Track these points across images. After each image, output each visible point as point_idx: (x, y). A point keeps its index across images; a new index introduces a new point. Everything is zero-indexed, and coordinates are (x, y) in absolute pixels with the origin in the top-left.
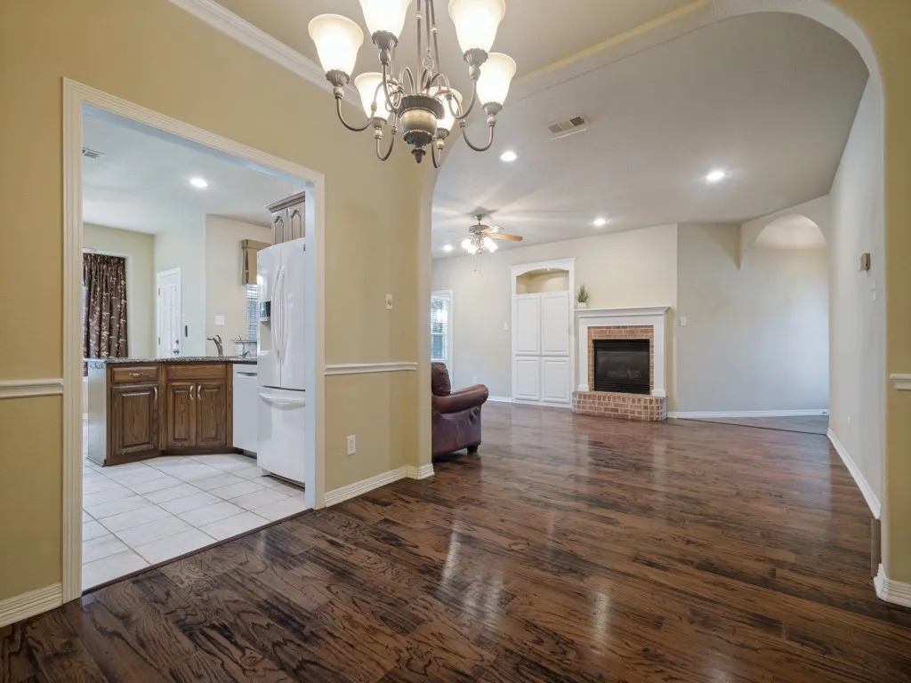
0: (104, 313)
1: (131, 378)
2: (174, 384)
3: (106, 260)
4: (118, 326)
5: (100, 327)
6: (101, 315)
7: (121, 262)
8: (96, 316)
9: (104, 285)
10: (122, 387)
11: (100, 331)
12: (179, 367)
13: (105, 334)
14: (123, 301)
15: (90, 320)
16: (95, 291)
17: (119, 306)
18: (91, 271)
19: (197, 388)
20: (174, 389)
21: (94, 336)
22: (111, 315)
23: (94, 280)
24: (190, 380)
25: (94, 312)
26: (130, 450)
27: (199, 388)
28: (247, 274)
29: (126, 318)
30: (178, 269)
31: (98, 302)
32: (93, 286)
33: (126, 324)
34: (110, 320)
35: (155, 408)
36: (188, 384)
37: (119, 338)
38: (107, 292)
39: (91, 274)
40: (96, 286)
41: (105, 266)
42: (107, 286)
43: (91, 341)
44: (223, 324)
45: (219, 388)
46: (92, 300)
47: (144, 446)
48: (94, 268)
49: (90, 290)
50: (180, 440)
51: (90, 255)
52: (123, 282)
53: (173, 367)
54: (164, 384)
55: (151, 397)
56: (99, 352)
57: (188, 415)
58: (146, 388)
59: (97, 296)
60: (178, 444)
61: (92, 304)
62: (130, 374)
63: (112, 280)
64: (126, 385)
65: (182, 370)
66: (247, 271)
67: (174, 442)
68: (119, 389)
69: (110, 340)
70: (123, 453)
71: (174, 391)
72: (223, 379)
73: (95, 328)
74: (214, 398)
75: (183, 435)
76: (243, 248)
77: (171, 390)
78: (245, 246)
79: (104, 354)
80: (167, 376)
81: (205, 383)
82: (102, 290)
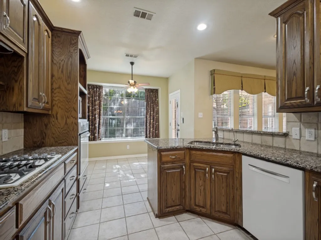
0: (152, 113)
1: (171, 160)
2: (195, 164)
3: (152, 91)
4: (156, 117)
5: (150, 118)
6: (150, 113)
7: (156, 91)
8: (149, 114)
9: (151, 101)
11: (150, 120)
12: (199, 153)
13: (152, 121)
14: (157, 107)
15: (147, 115)
16: (149, 104)
17: (156, 109)
18: (147, 96)
19: (211, 171)
20: (195, 168)
21: (148, 122)
22: (154, 113)
23: (148, 99)
24: (206, 163)
25: (148, 112)
26: (170, 209)
27: (213, 170)
28: (215, 88)
29: (158, 114)
30: (179, 91)
33: (158, 117)
34: (153, 115)
35: (184, 180)
36: (205, 166)
37: (156, 122)
38: (152, 104)
40: (149, 102)
41: (152, 93)
43: (147, 124)
44: (202, 117)
45: (228, 173)
46: (148, 107)
47: (178, 207)
48: (148, 94)
49: (147, 103)
50: (199, 206)
51: (147, 89)
52: (157, 100)
53: (194, 152)
54: (188, 164)
55: (181, 172)
56: (150, 128)
57: (204, 189)
58: (179, 166)
59: (149, 106)
60: (198, 209)
61: (148, 109)
62: (170, 156)
63: (154, 99)
64: (167, 164)
65: (201, 155)
66: (214, 87)
67: (195, 207)
68: (165, 167)
69: (153, 124)
70: (167, 211)
71: (195, 169)
72: (232, 166)
73: (149, 119)
74: (224, 180)
75: (201, 204)
76: (211, 75)
77: (193, 168)
78: (213, 73)
79: (152, 129)
80: (190, 158)
81: (218, 167)
82: (151, 103)
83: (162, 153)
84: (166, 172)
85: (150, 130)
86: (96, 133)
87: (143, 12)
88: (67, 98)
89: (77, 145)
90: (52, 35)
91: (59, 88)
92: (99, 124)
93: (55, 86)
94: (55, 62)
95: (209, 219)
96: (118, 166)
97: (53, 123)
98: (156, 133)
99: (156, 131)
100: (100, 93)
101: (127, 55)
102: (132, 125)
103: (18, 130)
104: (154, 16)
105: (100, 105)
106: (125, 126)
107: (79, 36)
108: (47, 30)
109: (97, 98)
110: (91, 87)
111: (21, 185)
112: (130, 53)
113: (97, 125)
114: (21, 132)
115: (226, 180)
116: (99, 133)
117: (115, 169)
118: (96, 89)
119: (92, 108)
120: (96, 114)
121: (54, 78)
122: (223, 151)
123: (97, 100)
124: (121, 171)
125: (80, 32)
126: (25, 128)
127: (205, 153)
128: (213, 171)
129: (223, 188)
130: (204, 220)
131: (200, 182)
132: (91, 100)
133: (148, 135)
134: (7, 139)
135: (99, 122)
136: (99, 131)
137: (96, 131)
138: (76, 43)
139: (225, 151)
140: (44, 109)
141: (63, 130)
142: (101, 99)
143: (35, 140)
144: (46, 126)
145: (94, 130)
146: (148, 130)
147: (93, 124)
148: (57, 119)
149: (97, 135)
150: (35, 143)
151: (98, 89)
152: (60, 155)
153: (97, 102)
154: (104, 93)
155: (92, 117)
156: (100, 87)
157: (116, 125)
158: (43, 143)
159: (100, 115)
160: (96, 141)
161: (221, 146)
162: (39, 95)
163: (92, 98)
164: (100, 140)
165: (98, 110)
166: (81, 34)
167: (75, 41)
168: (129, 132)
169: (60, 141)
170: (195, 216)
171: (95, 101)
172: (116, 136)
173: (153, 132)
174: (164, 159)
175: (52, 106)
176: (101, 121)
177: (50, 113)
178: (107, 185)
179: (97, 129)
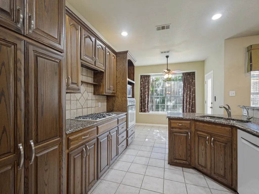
0: (188, 92)
1: (178, 126)
2: (199, 133)
3: (189, 74)
4: (192, 96)
6: (187, 93)
8: (186, 93)
9: (188, 83)
10: (175, 130)
11: (187, 98)
12: (201, 124)
13: (188, 99)
14: (194, 87)
15: (184, 95)
16: (186, 85)
17: (193, 89)
18: (185, 78)
19: (211, 139)
21: (185, 100)
22: (190, 93)
23: (185, 81)
24: (207, 133)
25: (185, 92)
26: (178, 160)
30: (212, 71)
31: (186, 89)
32: (185, 83)
33: (195, 95)
34: (190, 94)
35: (190, 143)
37: (192, 101)
38: (189, 85)
39: (185, 79)
41: (189, 76)
42: (189, 83)
43: (184, 101)
44: (234, 95)
45: (226, 143)
46: (185, 88)
47: (184, 162)
48: (185, 77)
51: (184, 73)
52: (194, 81)
54: (194, 132)
55: (187, 137)
56: (186, 105)
57: (206, 153)
58: (185, 132)
59: (186, 86)
60: (201, 168)
61: (185, 89)
62: (178, 124)
63: (191, 80)
64: (176, 129)
65: (202, 126)
66: (251, 64)
67: (198, 166)
68: (173, 131)
69: (190, 101)
70: (175, 161)
71: (198, 136)
72: (230, 138)
73: (185, 97)
74: (223, 149)
75: (203, 165)
76: (248, 51)
77: (197, 135)
78: (250, 49)
79: (188, 106)
80: (195, 127)
81: (216, 137)
82: (187, 85)
83: (171, 121)
84: (174, 134)
85: (186, 107)
86: (146, 107)
87: (162, 27)
88: (122, 87)
89: (127, 112)
90: (116, 57)
91: (119, 82)
92: (148, 101)
93: (118, 81)
94: (117, 69)
95: (211, 179)
96: (158, 131)
97: (117, 100)
98: (192, 109)
99: (192, 108)
100: (149, 80)
101: (162, 53)
102: (172, 102)
103: (104, 103)
104: (171, 25)
105: (148, 88)
106: (166, 103)
107: (128, 54)
108: (114, 56)
109: (147, 83)
110: (143, 77)
111: (99, 121)
112: (163, 50)
113: (146, 102)
114: (106, 104)
115: (224, 149)
116: (147, 107)
117: (155, 132)
118: (146, 78)
119: (144, 90)
120: (146, 95)
121: (117, 77)
122: (221, 124)
123: (147, 85)
124: (158, 134)
125: (128, 51)
126: (107, 102)
127: (206, 124)
128: (212, 140)
129: (221, 155)
130: (205, 178)
131: (202, 147)
132: (143, 85)
133: (185, 111)
134: (100, 107)
135: (148, 100)
136: (148, 106)
137: (146, 106)
138: (126, 57)
139: (222, 124)
140: (112, 93)
141: (120, 103)
142: (149, 84)
143: (110, 108)
144: (114, 101)
145: (145, 105)
146: (185, 107)
147: (144, 101)
148: (118, 98)
149: (146, 108)
150: (110, 109)
151: (147, 78)
152: (116, 115)
153: (147, 86)
154: (151, 80)
155: (144, 96)
156: (149, 76)
157: (160, 102)
158: (113, 109)
159: (148, 95)
160: (146, 112)
161: (232, 122)
162: (110, 87)
163: (144, 84)
164: (149, 112)
165: (148, 92)
166: (128, 52)
167: (126, 56)
168: (169, 107)
169: (120, 109)
170: (199, 173)
171: (146, 86)
172: (160, 110)
173: (189, 108)
174: (173, 125)
175: (116, 92)
176: (149, 99)
177: (115, 95)
178: (147, 140)
179: (147, 104)
